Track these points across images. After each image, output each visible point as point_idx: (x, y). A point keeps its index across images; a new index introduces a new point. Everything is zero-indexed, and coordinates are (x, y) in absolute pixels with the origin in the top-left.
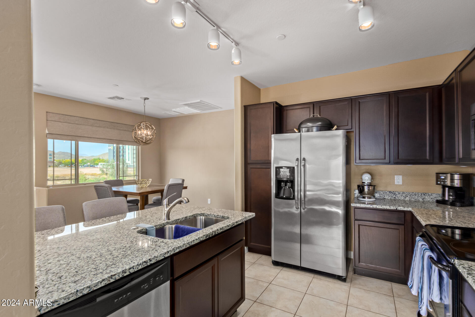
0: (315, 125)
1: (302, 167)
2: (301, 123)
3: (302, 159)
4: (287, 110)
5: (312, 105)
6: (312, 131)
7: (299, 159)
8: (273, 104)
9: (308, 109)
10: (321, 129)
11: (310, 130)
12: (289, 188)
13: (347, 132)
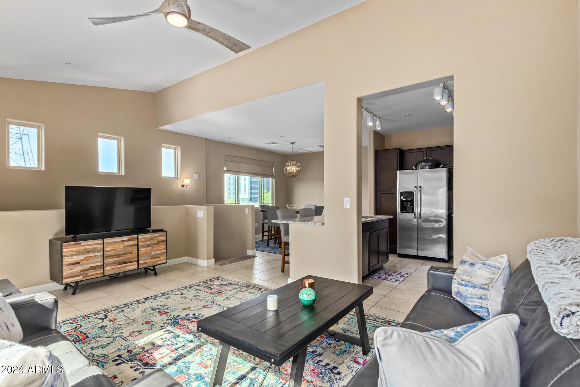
0: (427, 164)
1: (419, 192)
2: (418, 163)
3: (419, 187)
4: (406, 153)
5: (425, 150)
6: (426, 169)
7: (417, 186)
8: (397, 150)
9: (422, 153)
10: (431, 167)
11: (424, 168)
12: (410, 205)
13: (449, 169)
